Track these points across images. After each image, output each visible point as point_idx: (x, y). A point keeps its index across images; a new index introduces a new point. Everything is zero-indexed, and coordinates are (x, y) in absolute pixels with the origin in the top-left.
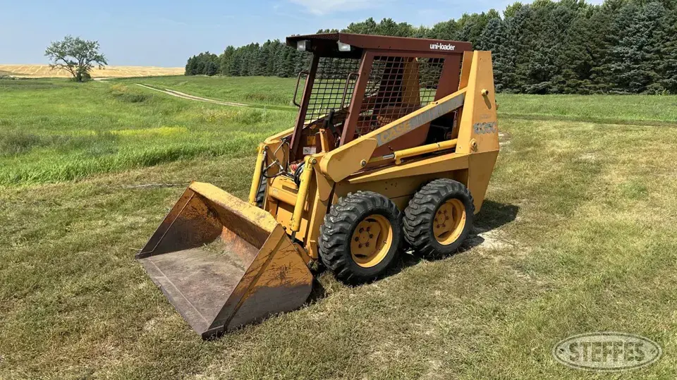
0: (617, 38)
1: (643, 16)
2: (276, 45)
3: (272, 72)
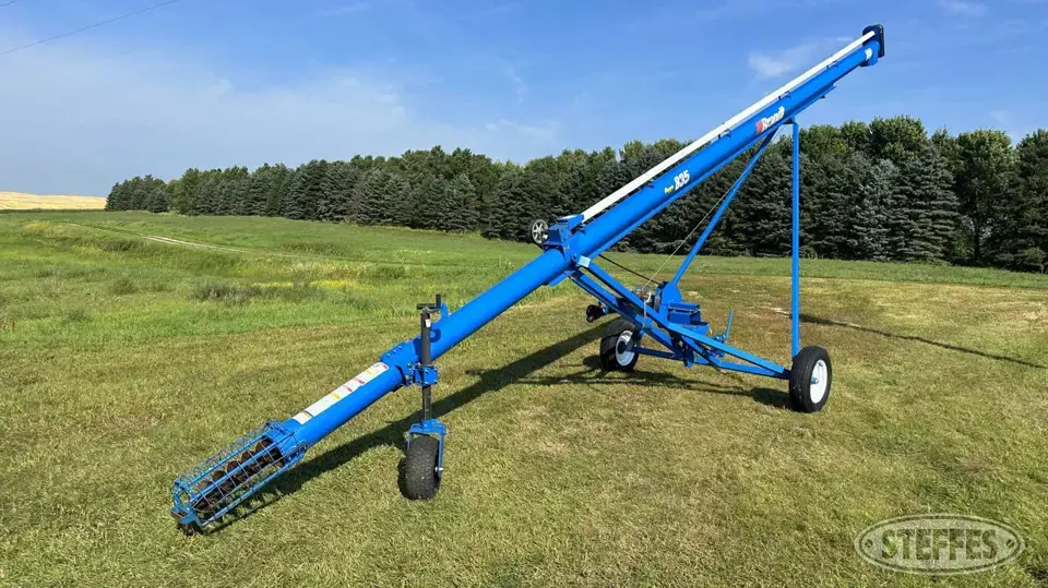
2: (282, 172)
3: (275, 210)
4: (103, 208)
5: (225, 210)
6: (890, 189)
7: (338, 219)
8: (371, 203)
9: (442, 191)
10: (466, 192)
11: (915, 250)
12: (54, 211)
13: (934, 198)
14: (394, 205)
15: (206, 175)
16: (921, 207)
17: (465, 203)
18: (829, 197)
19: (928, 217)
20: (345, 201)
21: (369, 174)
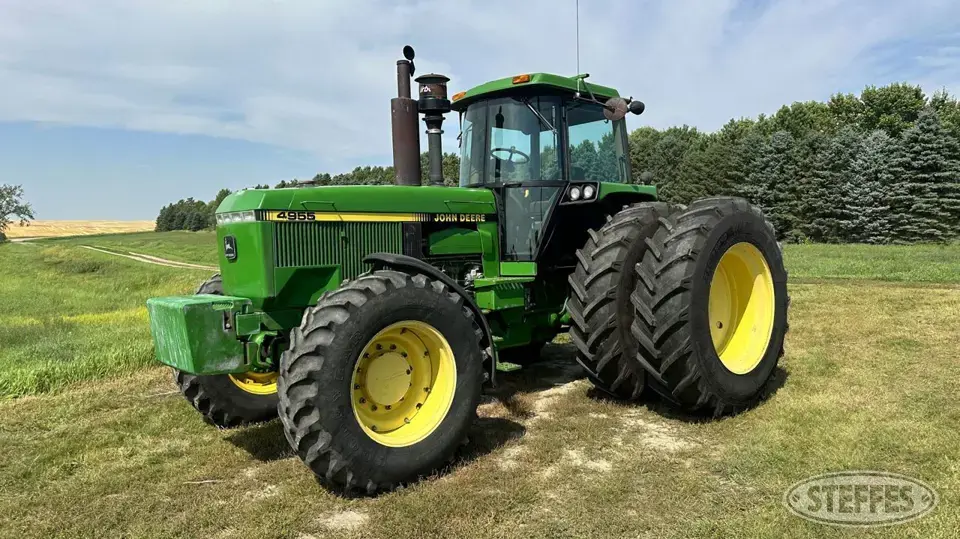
0: (742, 174)
1: (769, 148)
4: (153, 230)
6: (885, 162)
11: (920, 227)
13: (938, 170)
16: (924, 180)
18: (818, 176)
19: (933, 190)
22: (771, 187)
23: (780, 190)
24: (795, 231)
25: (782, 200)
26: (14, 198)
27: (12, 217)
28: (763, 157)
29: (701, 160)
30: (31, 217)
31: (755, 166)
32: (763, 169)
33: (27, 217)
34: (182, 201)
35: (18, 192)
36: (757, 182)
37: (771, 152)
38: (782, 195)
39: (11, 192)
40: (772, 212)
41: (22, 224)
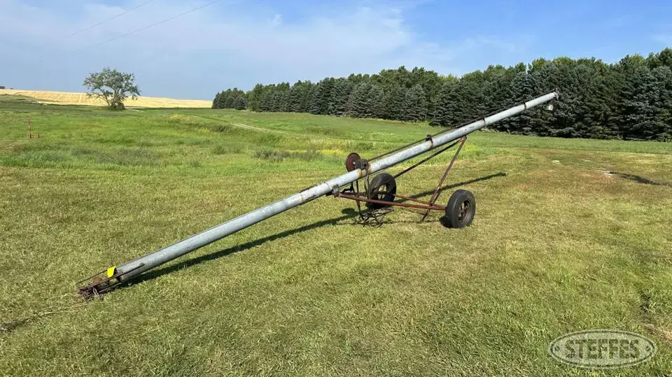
0: (632, 94)
1: (653, 78)
2: (309, 86)
3: (304, 109)
4: (211, 107)
5: (277, 109)
7: (339, 114)
8: (359, 104)
9: (404, 95)
10: (419, 96)
12: (185, 108)
14: (373, 105)
15: (267, 88)
17: (418, 103)
20: (344, 103)
21: (359, 85)
22: (652, 103)
23: (657, 106)
24: (664, 134)
25: (658, 113)
26: (130, 81)
27: (127, 93)
28: (648, 83)
29: (603, 82)
30: (139, 94)
31: (642, 89)
32: (647, 91)
33: (136, 94)
34: (229, 90)
35: (132, 78)
36: (643, 100)
37: (654, 80)
38: (659, 110)
39: (128, 78)
40: (651, 120)
41: (133, 98)
